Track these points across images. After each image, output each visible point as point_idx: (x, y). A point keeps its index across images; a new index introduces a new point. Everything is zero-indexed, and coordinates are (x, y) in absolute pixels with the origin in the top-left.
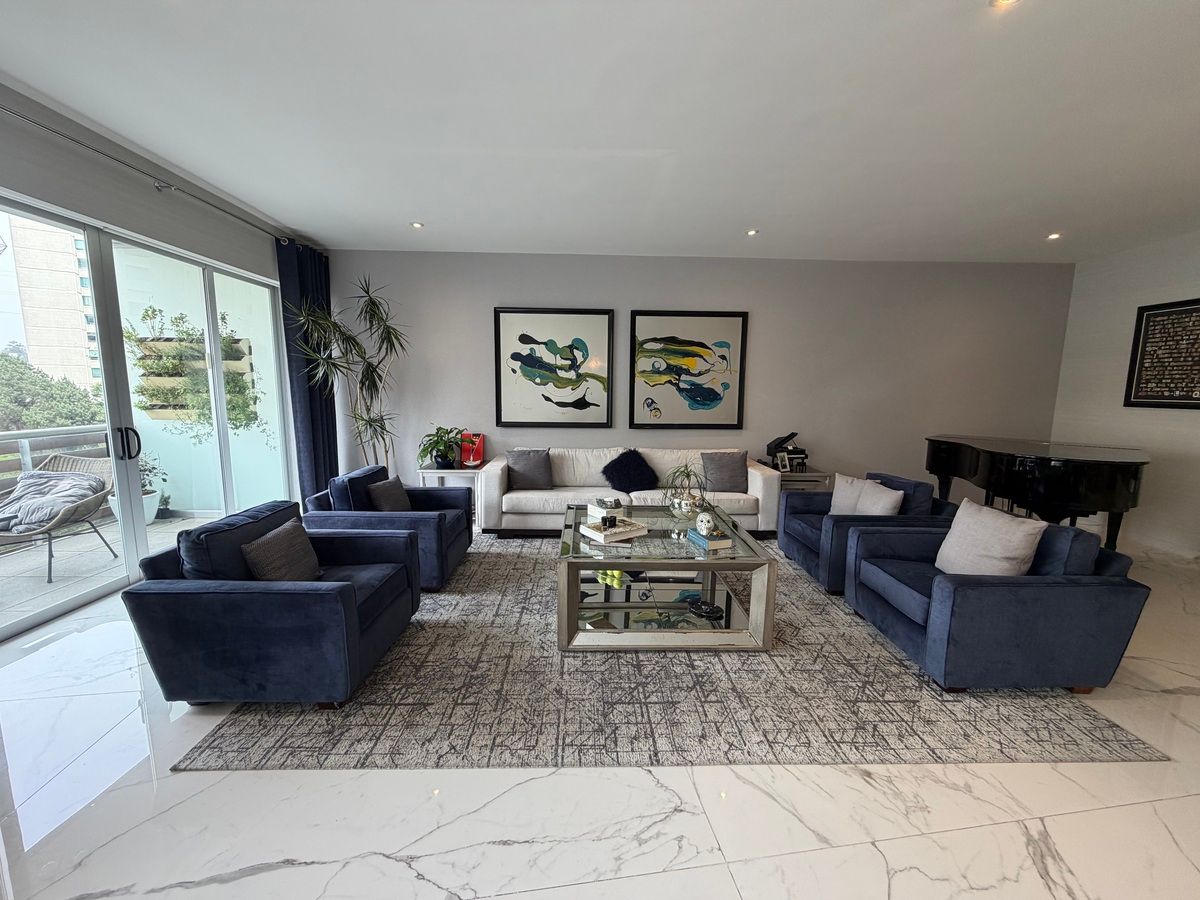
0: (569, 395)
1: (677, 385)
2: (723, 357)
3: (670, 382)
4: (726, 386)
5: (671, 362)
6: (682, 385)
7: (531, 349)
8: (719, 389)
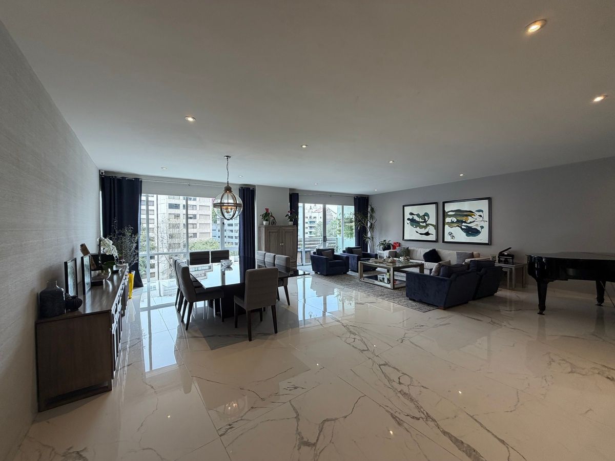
0: (423, 231)
1: (461, 227)
2: (480, 216)
3: (458, 226)
4: (482, 227)
5: (459, 219)
6: (463, 227)
7: (413, 217)
8: (479, 229)
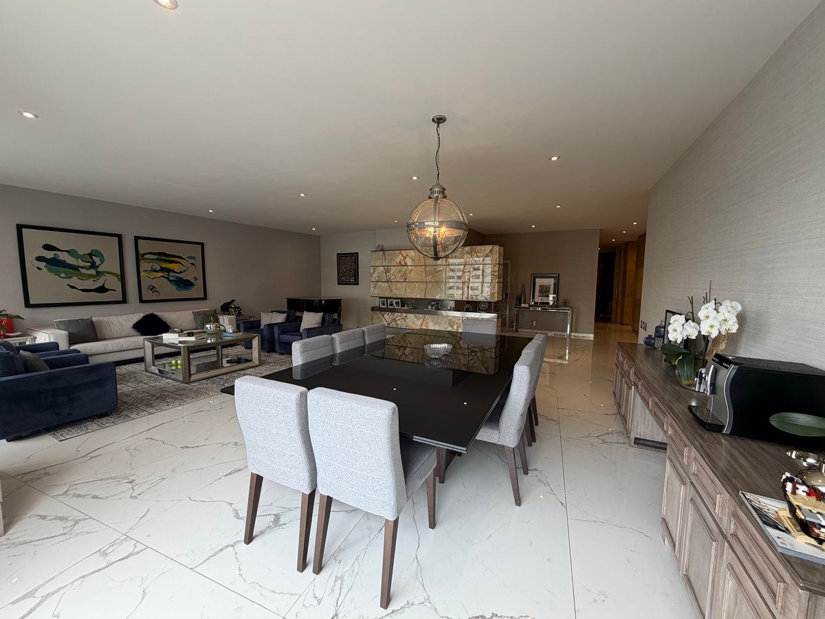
0: (91, 284)
1: (168, 278)
2: (193, 264)
3: (163, 276)
4: (196, 279)
5: (163, 266)
6: (171, 278)
7: (55, 254)
8: (192, 280)
